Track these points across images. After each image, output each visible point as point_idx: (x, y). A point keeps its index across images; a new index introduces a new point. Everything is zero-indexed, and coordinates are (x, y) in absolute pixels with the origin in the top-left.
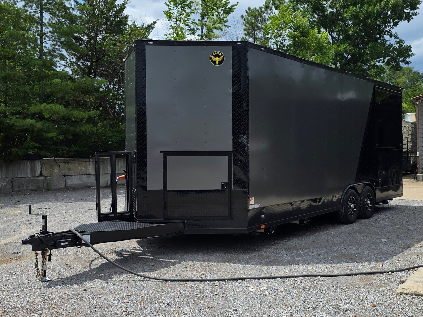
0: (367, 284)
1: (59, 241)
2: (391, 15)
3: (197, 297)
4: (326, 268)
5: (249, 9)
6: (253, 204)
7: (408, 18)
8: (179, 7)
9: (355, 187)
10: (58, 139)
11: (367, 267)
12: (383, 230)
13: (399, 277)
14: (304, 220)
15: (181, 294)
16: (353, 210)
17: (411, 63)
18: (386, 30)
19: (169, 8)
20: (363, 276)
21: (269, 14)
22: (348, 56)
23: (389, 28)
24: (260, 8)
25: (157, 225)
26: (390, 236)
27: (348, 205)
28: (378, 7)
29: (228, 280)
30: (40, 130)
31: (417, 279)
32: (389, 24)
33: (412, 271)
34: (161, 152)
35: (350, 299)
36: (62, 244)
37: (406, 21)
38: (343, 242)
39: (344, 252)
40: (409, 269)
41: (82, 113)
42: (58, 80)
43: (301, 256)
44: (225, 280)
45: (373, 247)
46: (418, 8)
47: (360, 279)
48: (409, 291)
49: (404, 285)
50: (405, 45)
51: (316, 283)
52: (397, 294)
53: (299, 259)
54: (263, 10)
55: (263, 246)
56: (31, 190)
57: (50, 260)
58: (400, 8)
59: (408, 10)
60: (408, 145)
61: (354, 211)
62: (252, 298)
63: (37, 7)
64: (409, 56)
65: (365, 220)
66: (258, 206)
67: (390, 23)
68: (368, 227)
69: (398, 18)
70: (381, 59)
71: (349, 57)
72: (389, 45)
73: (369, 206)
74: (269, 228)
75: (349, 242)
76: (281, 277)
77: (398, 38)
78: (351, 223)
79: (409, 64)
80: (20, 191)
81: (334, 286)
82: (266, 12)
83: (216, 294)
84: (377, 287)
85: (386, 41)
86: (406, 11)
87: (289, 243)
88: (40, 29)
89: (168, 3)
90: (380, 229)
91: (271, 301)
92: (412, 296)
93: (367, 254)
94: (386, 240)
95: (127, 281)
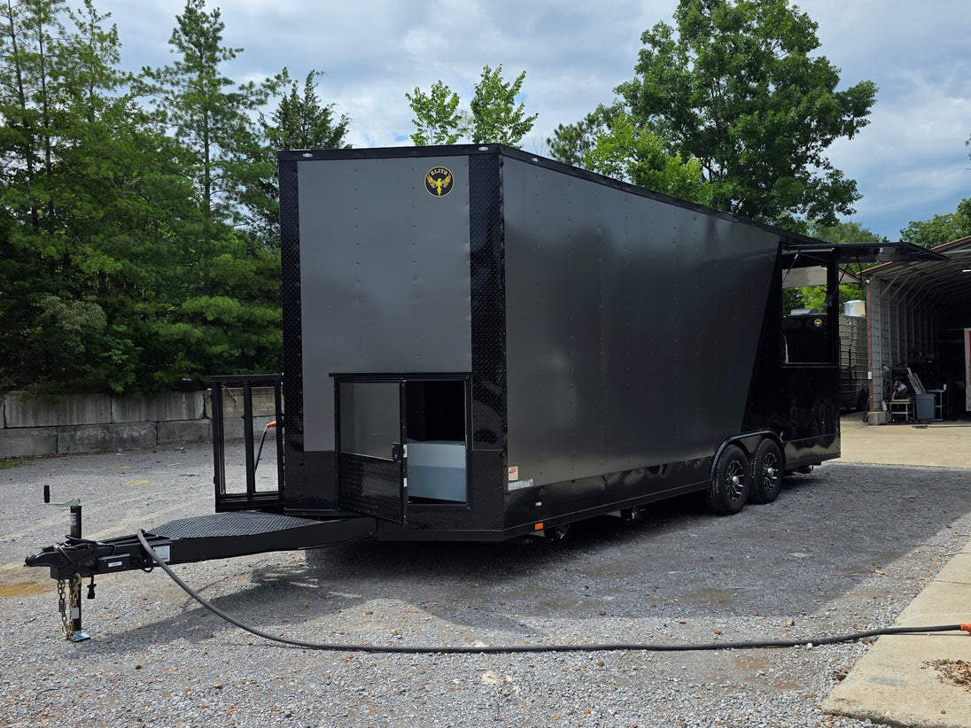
0: (752, 678)
1: (104, 558)
2: (817, 127)
3: (361, 697)
4: (665, 625)
5: (561, 127)
6: (516, 480)
7: (850, 130)
8: (437, 125)
9: (742, 441)
10: (232, 355)
11: (758, 626)
12: (798, 530)
13: (830, 661)
14: (630, 511)
15: (329, 687)
16: (736, 486)
17: (855, 212)
18: (808, 153)
19: (419, 130)
20: (745, 651)
21: (595, 134)
22: (738, 204)
23: (814, 151)
24: (579, 124)
25: (319, 522)
26: (812, 545)
27: (725, 476)
28: (792, 114)
29: (443, 651)
30: (199, 341)
31: (876, 672)
32: (813, 144)
33: (863, 643)
34: (331, 375)
35: (709, 721)
36: (110, 565)
37: (846, 137)
38: (712, 558)
39: (709, 583)
40: (855, 639)
41: (271, 312)
42: (228, 256)
43: (617, 590)
44: (435, 651)
45: (776, 571)
46: (868, 113)
47: (738, 662)
48: (855, 708)
49: (842, 690)
50: (844, 179)
51: (635, 669)
52: (825, 714)
53: (610, 598)
54: (584, 127)
55: (542, 563)
56: (187, 442)
57: (91, 595)
58: (834, 113)
59: (849, 116)
60: (850, 359)
61: (740, 489)
62: (480, 707)
63: (198, 134)
64: (851, 199)
65: (763, 506)
66: (527, 484)
67: (815, 140)
68: (768, 523)
69: (830, 132)
70: (800, 206)
71: (741, 205)
72: (815, 180)
73: (770, 478)
74: (554, 529)
75: (725, 559)
76: (559, 649)
77: (831, 168)
78: (733, 512)
79: (852, 215)
80: (170, 443)
81: (675, 680)
82: (589, 130)
83: (404, 691)
84: (775, 686)
85: (809, 175)
86: (846, 118)
87: (597, 557)
88: (204, 173)
89: (418, 121)
90: (791, 527)
91: (521, 716)
92: (863, 723)
93: (760, 590)
94: (803, 555)
95: (235, 645)
